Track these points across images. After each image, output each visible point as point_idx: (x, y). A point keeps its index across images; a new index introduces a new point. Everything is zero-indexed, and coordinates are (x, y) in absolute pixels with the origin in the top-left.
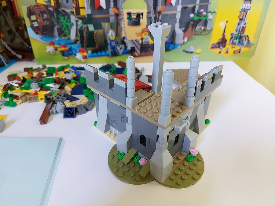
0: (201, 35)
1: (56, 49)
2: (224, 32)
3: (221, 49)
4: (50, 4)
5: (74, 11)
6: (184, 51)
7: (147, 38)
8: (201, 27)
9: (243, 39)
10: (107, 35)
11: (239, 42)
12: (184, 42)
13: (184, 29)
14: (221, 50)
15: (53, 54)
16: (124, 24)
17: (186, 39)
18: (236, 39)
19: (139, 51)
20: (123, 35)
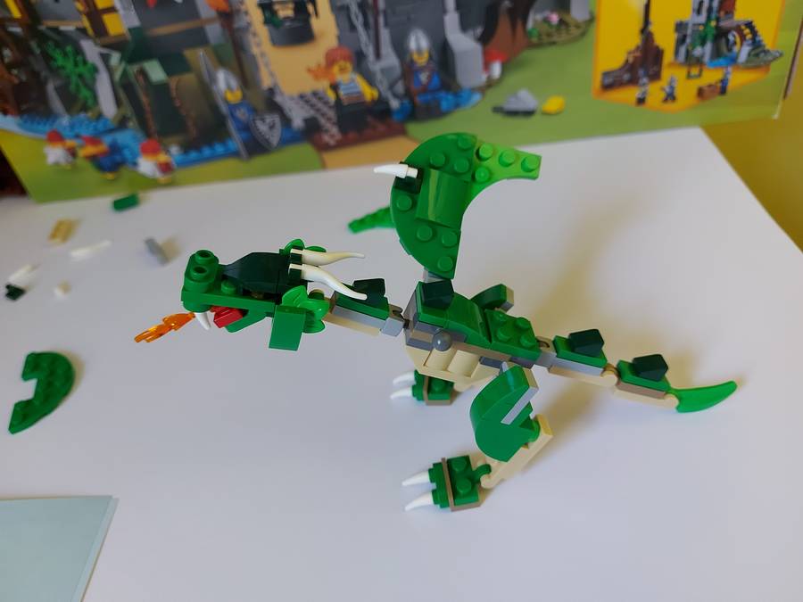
0: (554, 43)
1: (72, 152)
2: (647, 21)
3: (643, 89)
4: (7, 15)
5: (86, 23)
6: (498, 110)
7: (353, 81)
8: (547, 13)
9: (731, 38)
10: (214, 88)
11: (717, 54)
12: (489, 78)
13: (479, 31)
14: (644, 93)
15: (69, 168)
16: (259, 45)
17: (496, 69)
18: (698, 42)
19: (335, 130)
20: (266, 82)
